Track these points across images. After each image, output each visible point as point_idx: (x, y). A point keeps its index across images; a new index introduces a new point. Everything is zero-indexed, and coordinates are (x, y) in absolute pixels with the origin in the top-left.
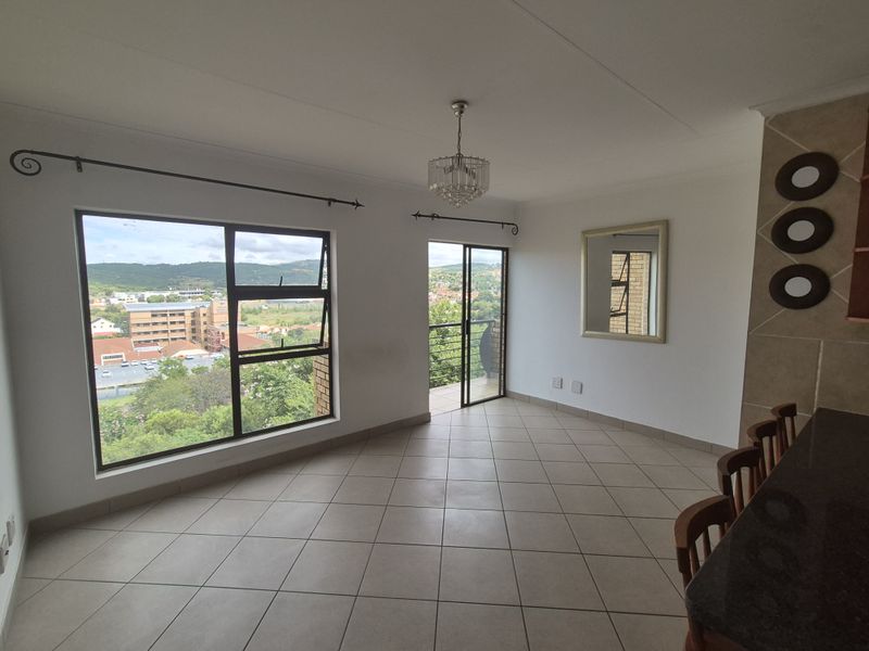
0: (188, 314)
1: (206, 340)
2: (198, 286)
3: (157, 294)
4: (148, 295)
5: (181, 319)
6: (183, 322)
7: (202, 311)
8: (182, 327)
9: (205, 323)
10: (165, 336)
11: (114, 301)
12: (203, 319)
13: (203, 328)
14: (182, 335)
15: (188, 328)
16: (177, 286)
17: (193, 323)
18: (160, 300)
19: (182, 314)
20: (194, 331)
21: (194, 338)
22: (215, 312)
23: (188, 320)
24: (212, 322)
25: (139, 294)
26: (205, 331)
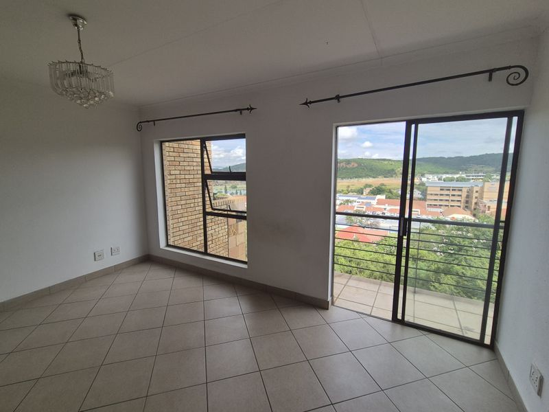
0: (465, 190)
1: (475, 209)
2: (481, 171)
3: (450, 176)
4: (444, 176)
5: (459, 193)
6: (460, 195)
7: (476, 189)
8: (459, 198)
9: (476, 198)
10: (447, 203)
11: (424, 179)
12: (475, 195)
13: (474, 201)
14: (459, 204)
15: (463, 199)
16: (465, 170)
17: (468, 196)
18: (452, 180)
19: (461, 190)
20: (467, 202)
21: (466, 207)
22: (485, 190)
23: (464, 194)
24: (482, 198)
25: (440, 176)
26: (476, 203)
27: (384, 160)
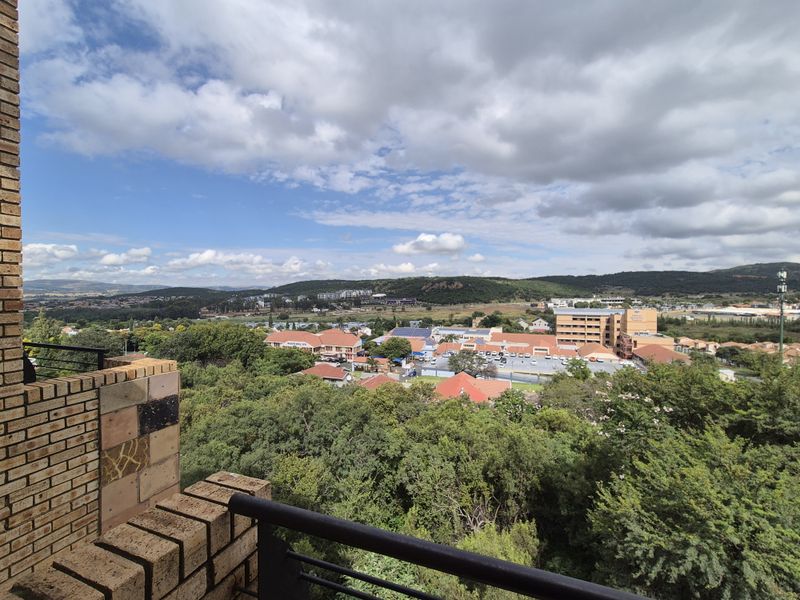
0: (603, 320)
1: (618, 345)
2: (619, 294)
3: (582, 300)
4: (575, 301)
5: (596, 323)
6: (598, 327)
7: (617, 318)
8: (597, 331)
9: (618, 330)
10: (582, 338)
11: (550, 305)
12: (617, 326)
13: (616, 334)
14: (596, 338)
15: (602, 331)
16: (600, 292)
17: (607, 328)
18: (584, 306)
19: (598, 320)
20: (607, 336)
21: (607, 342)
22: (629, 319)
23: (603, 325)
24: (625, 330)
25: (569, 300)
26: (618, 337)
27: (498, 279)
